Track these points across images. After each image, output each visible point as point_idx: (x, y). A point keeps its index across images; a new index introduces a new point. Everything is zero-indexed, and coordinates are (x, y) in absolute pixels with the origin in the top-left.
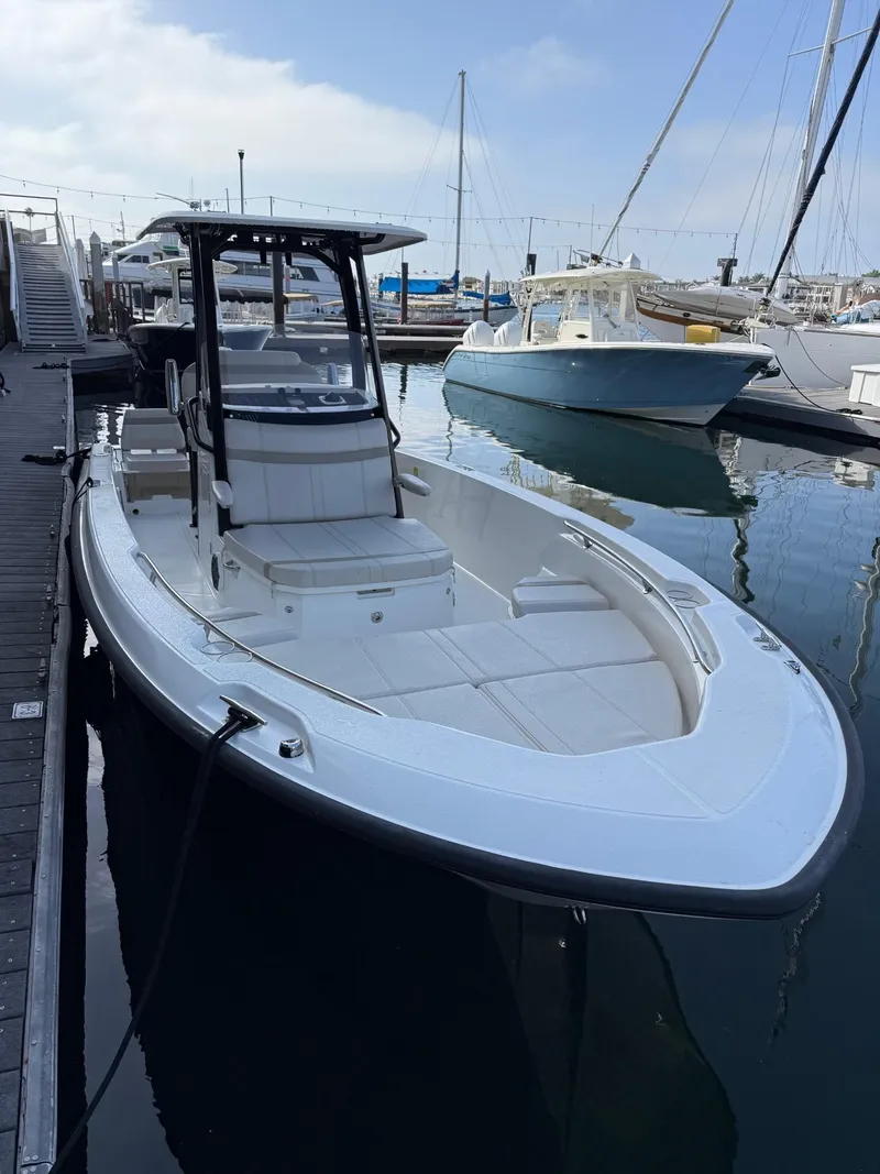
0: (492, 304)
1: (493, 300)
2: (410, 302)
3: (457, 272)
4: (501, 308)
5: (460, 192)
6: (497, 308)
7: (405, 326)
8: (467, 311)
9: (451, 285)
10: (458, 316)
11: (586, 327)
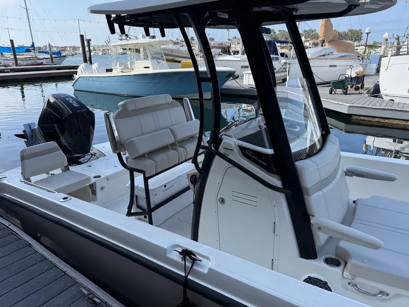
0: (53, 56)
1: (53, 54)
2: (17, 57)
3: (33, 43)
4: (58, 57)
5: (27, 9)
6: (56, 57)
7: (17, 67)
8: (43, 59)
9: (32, 49)
10: (39, 61)
11: (148, 63)
